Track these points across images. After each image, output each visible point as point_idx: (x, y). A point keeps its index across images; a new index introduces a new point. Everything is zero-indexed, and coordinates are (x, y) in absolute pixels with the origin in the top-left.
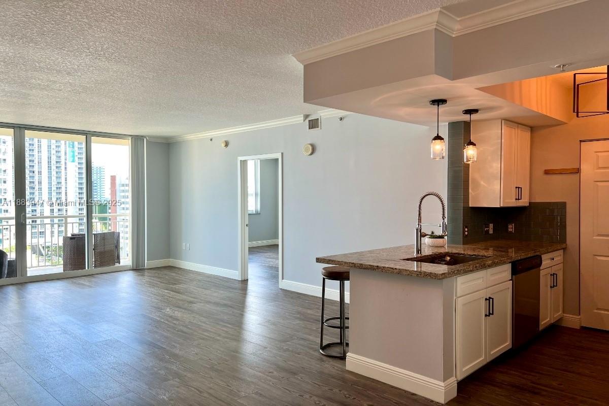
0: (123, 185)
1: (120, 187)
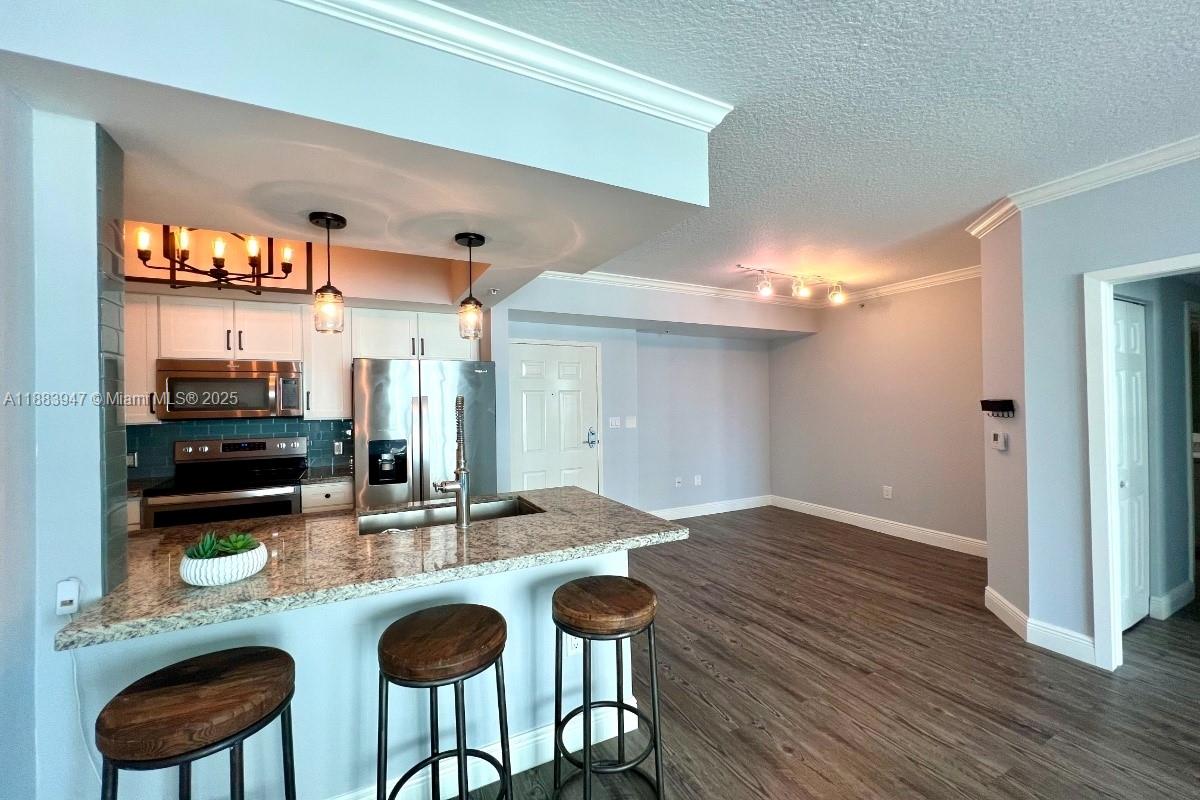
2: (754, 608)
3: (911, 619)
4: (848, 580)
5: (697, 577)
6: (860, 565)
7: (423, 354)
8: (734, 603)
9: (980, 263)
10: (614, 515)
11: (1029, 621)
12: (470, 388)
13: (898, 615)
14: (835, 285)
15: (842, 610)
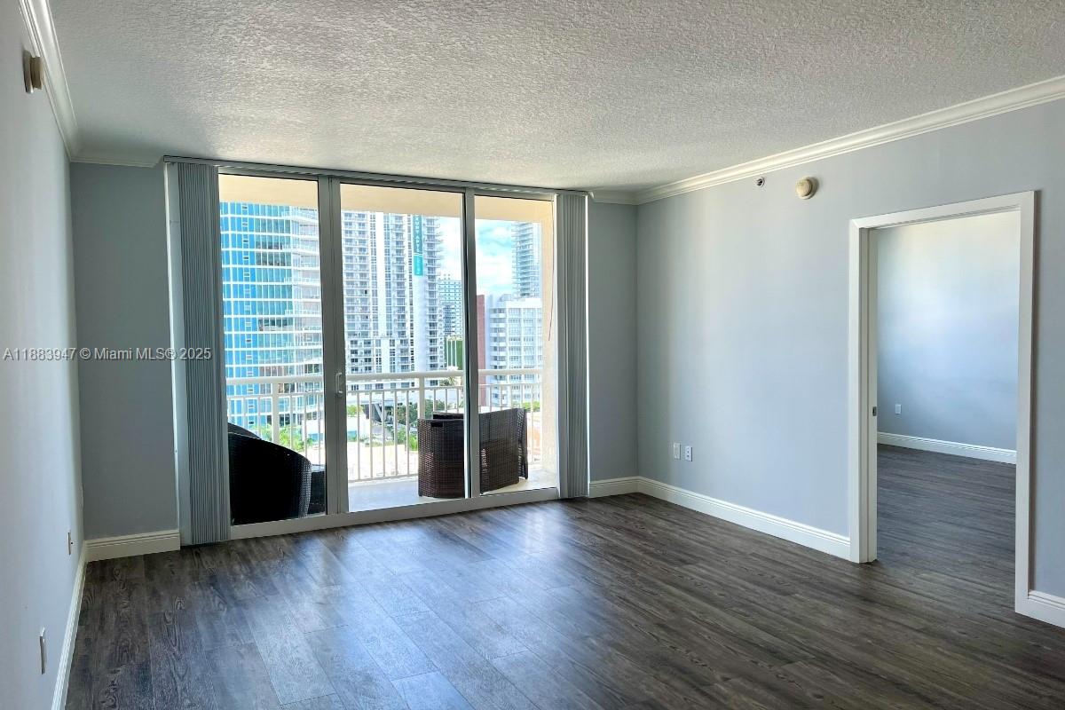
0: (495, 311)
1: (490, 313)
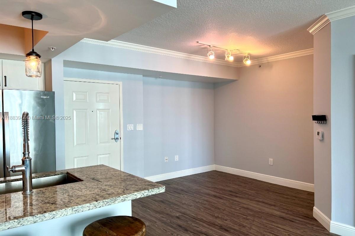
2: (203, 226)
3: (280, 226)
4: (251, 207)
5: (174, 211)
6: (257, 199)
7: (6, 86)
8: (193, 224)
9: (313, 47)
10: (124, 181)
11: (331, 222)
12: (38, 108)
13: (274, 224)
14: (247, 55)
15: (247, 223)
